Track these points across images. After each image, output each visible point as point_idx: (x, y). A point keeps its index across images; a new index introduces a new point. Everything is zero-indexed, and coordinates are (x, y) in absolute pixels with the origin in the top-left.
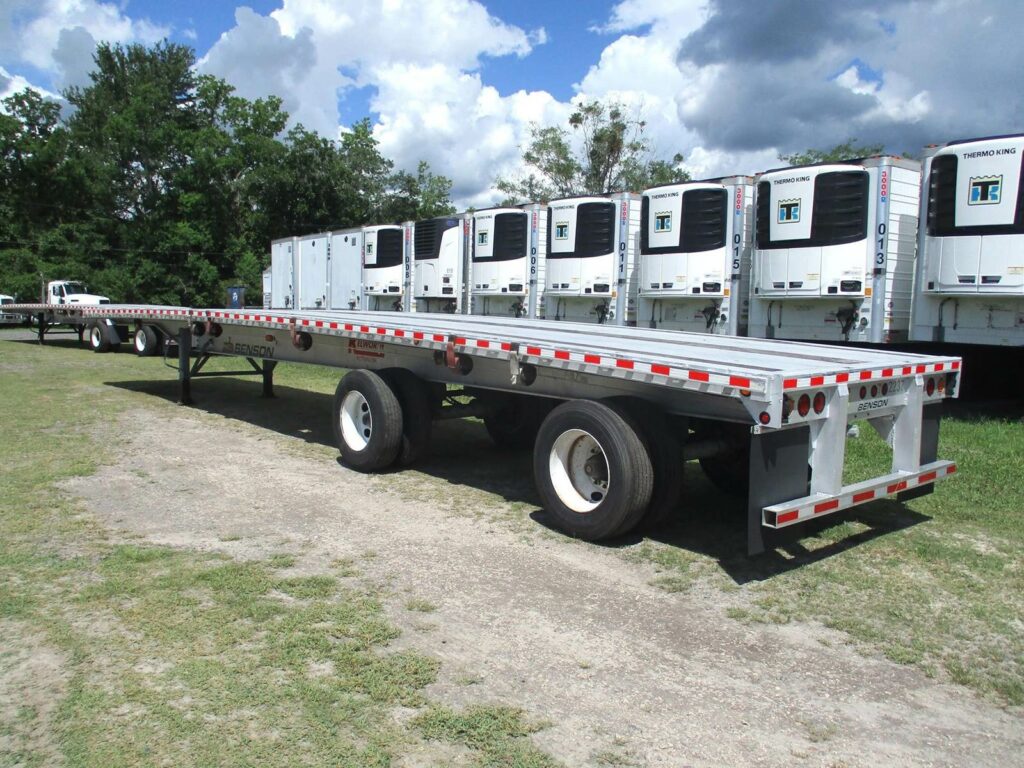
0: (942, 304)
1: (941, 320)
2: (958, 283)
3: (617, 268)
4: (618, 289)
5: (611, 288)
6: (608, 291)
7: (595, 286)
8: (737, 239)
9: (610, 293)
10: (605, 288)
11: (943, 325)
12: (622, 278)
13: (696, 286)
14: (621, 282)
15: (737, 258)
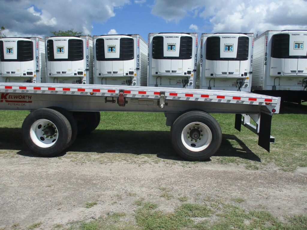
0: (157, 78)
1: (157, 83)
2: (165, 72)
3: (35, 66)
4: (37, 74)
5: (33, 73)
6: (32, 74)
7: (27, 72)
8: (87, 57)
9: (33, 75)
10: (31, 73)
11: (158, 84)
12: (38, 69)
13: (75, 73)
14: (37, 71)
15: (88, 63)
